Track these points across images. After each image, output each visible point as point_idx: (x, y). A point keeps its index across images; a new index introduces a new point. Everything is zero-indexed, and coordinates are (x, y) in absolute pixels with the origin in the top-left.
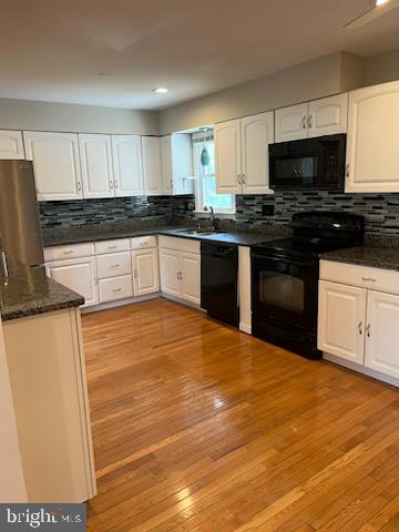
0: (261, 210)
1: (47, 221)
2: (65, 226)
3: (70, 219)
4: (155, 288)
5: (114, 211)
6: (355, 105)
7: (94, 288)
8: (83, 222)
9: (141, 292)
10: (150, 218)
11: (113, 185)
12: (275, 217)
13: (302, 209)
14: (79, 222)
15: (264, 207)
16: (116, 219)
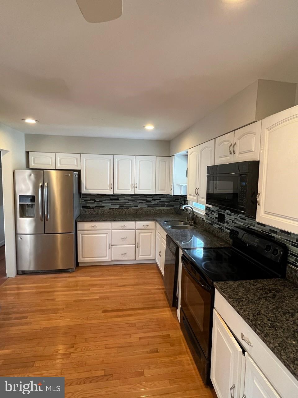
0: (217, 216)
1: (95, 205)
2: (106, 208)
3: (110, 205)
4: (151, 257)
5: (138, 201)
6: (267, 132)
7: (108, 251)
8: (118, 207)
9: (141, 257)
10: (164, 208)
11: (134, 186)
12: (225, 225)
13: (242, 224)
14: (115, 207)
15: (219, 214)
16: (139, 206)
